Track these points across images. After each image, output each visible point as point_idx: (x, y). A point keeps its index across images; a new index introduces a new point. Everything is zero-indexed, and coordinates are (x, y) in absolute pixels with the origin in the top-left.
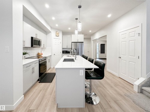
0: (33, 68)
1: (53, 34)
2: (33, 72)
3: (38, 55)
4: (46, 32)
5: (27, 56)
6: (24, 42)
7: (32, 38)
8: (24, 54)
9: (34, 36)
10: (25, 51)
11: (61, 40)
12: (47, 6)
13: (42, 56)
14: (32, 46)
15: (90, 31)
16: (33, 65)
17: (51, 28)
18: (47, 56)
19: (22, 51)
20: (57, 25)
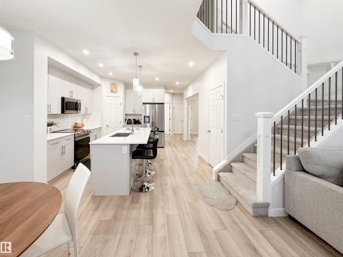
0: (63, 148)
1: (105, 88)
2: (63, 153)
3: (75, 127)
4: (92, 85)
5: (54, 128)
6: (49, 106)
7: (63, 99)
8: (49, 125)
9: (67, 96)
10: (51, 121)
11: (121, 100)
12: (86, 52)
13: (83, 128)
14: (63, 112)
15: (177, 83)
16: (64, 143)
17: (102, 77)
18: (91, 129)
19: (46, 121)
20: (111, 74)
